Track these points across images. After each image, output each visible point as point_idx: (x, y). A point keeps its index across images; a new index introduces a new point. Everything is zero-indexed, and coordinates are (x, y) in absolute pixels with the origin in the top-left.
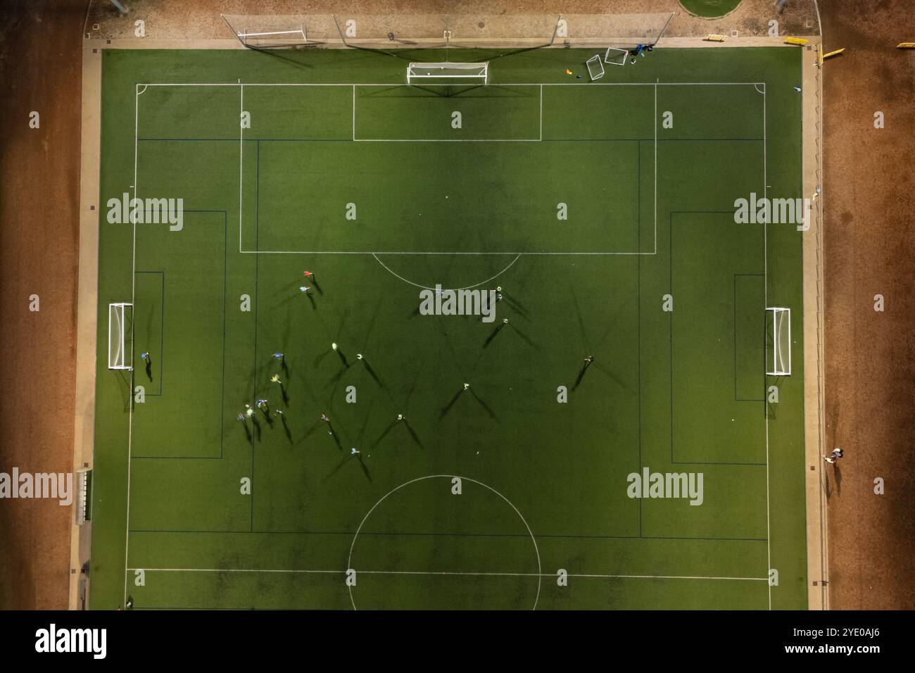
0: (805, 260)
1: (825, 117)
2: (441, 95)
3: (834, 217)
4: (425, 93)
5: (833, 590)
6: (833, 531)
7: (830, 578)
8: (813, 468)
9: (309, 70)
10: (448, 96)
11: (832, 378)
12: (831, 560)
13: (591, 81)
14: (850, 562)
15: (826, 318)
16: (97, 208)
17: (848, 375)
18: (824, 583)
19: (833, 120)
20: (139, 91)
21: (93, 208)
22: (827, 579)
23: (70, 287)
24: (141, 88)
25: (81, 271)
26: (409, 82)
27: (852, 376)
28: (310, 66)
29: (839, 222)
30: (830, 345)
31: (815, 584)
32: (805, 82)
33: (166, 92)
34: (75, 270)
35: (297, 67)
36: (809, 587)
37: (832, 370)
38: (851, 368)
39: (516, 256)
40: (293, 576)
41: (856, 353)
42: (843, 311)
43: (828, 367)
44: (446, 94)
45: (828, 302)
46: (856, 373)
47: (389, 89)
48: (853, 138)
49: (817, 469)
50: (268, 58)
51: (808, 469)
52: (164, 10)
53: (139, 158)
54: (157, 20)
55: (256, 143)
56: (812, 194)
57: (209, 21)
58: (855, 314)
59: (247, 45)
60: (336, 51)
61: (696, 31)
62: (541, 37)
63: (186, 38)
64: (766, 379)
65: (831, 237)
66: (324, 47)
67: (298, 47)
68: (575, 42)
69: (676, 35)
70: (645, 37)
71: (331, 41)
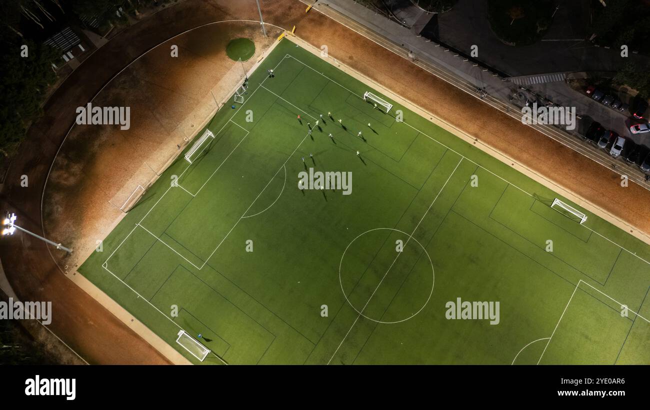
0: (356, 78)
1: (313, 45)
2: (205, 155)
3: (348, 61)
4: (199, 160)
5: (481, 139)
6: (458, 126)
7: (475, 137)
8: (431, 119)
9: (155, 195)
10: (207, 153)
11: (403, 94)
12: (469, 133)
13: (242, 104)
14: (474, 127)
15: (381, 84)
16: (134, 318)
17: (405, 89)
18: (476, 140)
19: (316, 43)
20: (105, 267)
21: (132, 320)
23: (155, 355)
24: (105, 266)
25: (153, 345)
26: (190, 162)
27: (407, 88)
28: (154, 194)
29: (351, 61)
31: (475, 143)
32: (296, 43)
33: (116, 256)
34: (150, 347)
35: (150, 199)
36: (475, 146)
37: (400, 93)
38: (404, 86)
39: (283, 168)
40: (347, 340)
41: (399, 82)
42: (381, 77)
43: (398, 93)
45: (376, 80)
46: (406, 86)
47: (187, 171)
48: (326, 41)
49: (432, 117)
50: (135, 209)
51: (430, 120)
52: (84, 235)
53: (130, 285)
54: (86, 241)
55: (164, 234)
56: (335, 63)
57: (105, 220)
58: (385, 74)
59: (126, 212)
60: (158, 181)
61: (253, 63)
62: (213, 110)
63: (103, 234)
64: (388, 114)
65: (354, 66)
66: (152, 184)
67: (144, 193)
68: (225, 101)
69: (249, 69)
70: (241, 79)
71: (152, 181)
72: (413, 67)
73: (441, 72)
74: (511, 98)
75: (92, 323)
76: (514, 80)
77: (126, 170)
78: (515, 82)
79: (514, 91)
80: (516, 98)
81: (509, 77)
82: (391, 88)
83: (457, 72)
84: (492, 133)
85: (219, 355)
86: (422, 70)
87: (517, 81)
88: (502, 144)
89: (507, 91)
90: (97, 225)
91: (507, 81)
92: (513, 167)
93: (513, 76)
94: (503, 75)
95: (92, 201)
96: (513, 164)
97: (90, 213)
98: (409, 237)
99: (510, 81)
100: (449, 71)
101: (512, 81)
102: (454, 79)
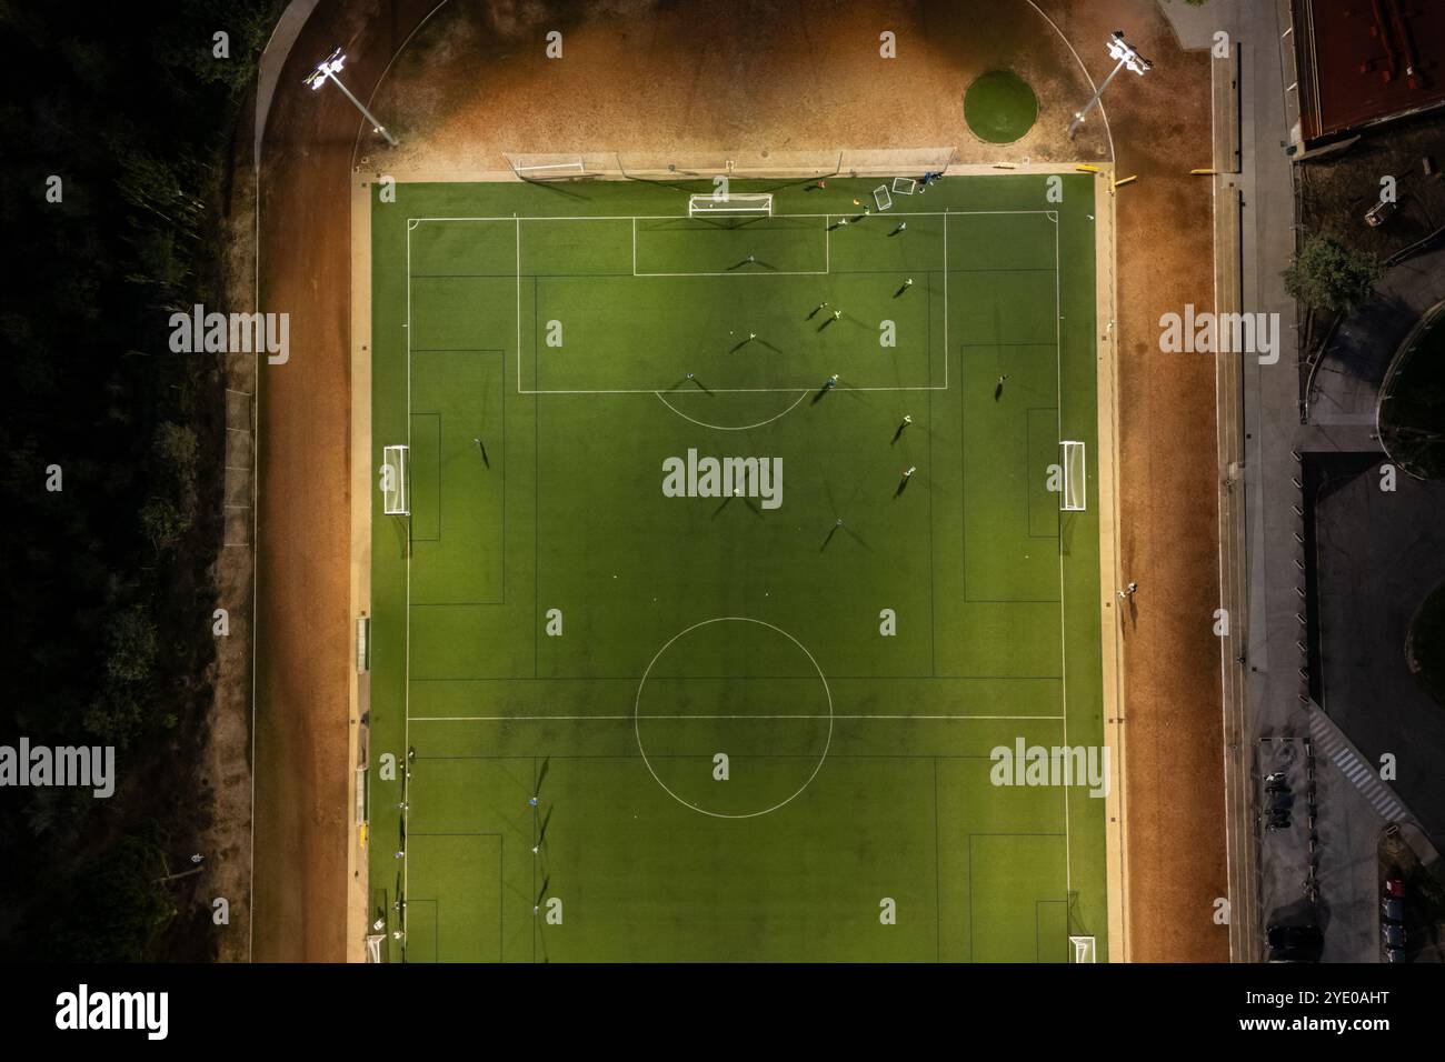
0: (1100, 388)
1: (1119, 250)
2: (725, 227)
3: (1129, 348)
4: (707, 225)
5: (1129, 728)
6: (1130, 668)
7: (1126, 715)
8: (1108, 605)
9: (587, 203)
10: (731, 229)
11: (1127, 512)
12: (1127, 697)
13: (878, 211)
14: (1146, 699)
15: (1121, 452)
16: (369, 348)
17: (1144, 510)
18: (1120, 721)
19: (1127, 249)
20: (411, 226)
21: (365, 348)
22: (1122, 716)
23: (343, 430)
24: (413, 223)
25: (354, 413)
26: (691, 213)
27: (1148, 510)
28: (589, 199)
29: (1134, 353)
30: (1126, 479)
31: (1111, 721)
32: (1099, 210)
33: (439, 228)
34: (348, 412)
35: (574, 200)
36: (1105, 726)
37: (1127, 505)
38: (1146, 502)
39: (803, 392)
40: (579, 723)
41: (1152, 487)
42: (1138, 442)
43: (1123, 501)
44: (729, 226)
45: (1124, 435)
46: (1151, 506)
47: (670, 221)
48: (1148, 267)
50: (539, 189)
51: (1103, 606)
52: (434, 141)
53: (412, 296)
54: (428, 152)
55: (534, 279)
56: (1106, 324)
57: (483, 152)
58: (1150, 446)
59: (522, 178)
60: (615, 183)
61: (986, 158)
62: (827, 166)
63: (459, 170)
64: (1060, 514)
65: (1126, 368)
66: (602, 178)
67: (576, 179)
68: (862, 171)
69: (966, 163)
70: (933, 164)
71: (609, 172)
72: (1209, 490)
73: (1234, 557)
74: (1266, 735)
75: (316, 287)
76: (1319, 718)
77: (595, 107)
78: (1314, 723)
79: (1290, 732)
80: (1275, 746)
81: (1320, 704)
82: (1125, 479)
83: (1257, 592)
84: (1157, 742)
85: (414, 531)
86: (1212, 514)
87: (1319, 724)
88: (1145, 774)
89: (1279, 718)
90: (465, 145)
91: (1306, 708)
92: (1109, 823)
93: (1327, 713)
94: (1315, 689)
95: (498, 97)
96: (1113, 820)
97: (476, 113)
98: (829, 714)
99: (1309, 712)
100: (1247, 573)
101: (1311, 717)
102: (1235, 593)
